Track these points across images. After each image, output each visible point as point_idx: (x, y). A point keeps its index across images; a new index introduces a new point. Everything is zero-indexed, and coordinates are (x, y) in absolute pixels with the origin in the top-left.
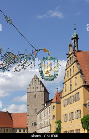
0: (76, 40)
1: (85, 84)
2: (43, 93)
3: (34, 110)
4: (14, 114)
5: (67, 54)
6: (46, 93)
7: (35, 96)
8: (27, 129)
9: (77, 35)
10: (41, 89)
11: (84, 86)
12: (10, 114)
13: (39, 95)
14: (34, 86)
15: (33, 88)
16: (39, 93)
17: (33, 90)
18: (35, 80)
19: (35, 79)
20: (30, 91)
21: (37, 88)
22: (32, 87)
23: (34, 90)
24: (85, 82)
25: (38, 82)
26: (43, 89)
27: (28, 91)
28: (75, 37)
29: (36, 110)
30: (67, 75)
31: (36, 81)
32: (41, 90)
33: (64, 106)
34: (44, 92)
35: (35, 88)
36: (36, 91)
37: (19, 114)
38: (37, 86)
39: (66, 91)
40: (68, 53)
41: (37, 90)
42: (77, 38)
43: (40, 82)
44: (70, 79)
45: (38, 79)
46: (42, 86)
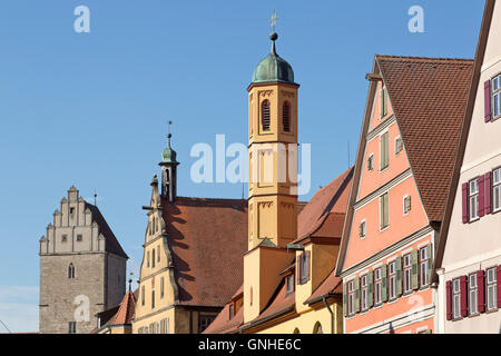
0: (170, 169)
1: (180, 303)
2: (99, 260)
3: (67, 325)
5: (144, 208)
6: (114, 258)
7: (71, 271)
9: (173, 155)
10: (95, 242)
11: (176, 307)
13: (86, 268)
14: (68, 232)
15: (64, 238)
16: (85, 258)
17: (62, 247)
18: (72, 209)
19: (71, 206)
20: (51, 251)
21: (80, 238)
22: (60, 232)
23: (67, 248)
25: (81, 215)
26: (103, 242)
27: (44, 251)
28: (169, 160)
30: (146, 261)
31: (75, 211)
32: (95, 249)
34: (107, 255)
35: (69, 238)
36: (77, 250)
38: (78, 231)
39: (143, 304)
40: (148, 205)
41: (79, 247)
42: (174, 165)
43: (89, 217)
44: (153, 276)
45: (82, 205)
46: (96, 230)
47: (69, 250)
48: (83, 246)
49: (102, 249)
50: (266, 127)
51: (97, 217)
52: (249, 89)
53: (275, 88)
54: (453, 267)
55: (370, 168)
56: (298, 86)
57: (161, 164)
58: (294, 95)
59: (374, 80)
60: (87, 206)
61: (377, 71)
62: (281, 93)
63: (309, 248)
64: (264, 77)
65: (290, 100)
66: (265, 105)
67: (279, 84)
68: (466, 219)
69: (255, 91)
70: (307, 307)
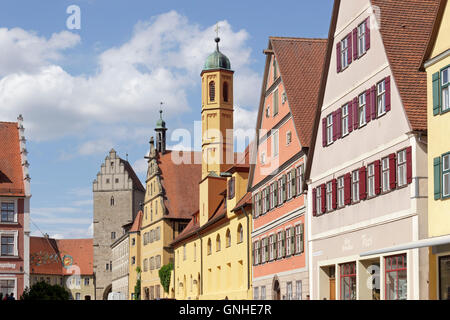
0: (161, 133)
1: (166, 216)
2: (129, 194)
3: (110, 234)
4: (64, 240)
5: (146, 158)
6: (137, 194)
7: (112, 201)
8: (95, 278)
9: (163, 124)
10: (126, 183)
11: (164, 219)
12: (53, 242)
13: (121, 199)
14: (110, 177)
15: (108, 181)
16: (120, 193)
17: (106, 187)
18: (112, 163)
19: (112, 161)
20: (100, 189)
21: (117, 181)
22: (105, 177)
23: (109, 187)
24: (167, 212)
25: (118, 166)
26: (131, 183)
27: (95, 189)
28: (160, 127)
29: (113, 234)
30: (147, 192)
31: (114, 164)
32: (126, 187)
33: (145, 244)
34: (133, 191)
35: (111, 181)
36: (115, 188)
37: (76, 241)
38: (116, 177)
39: (146, 218)
40: (148, 156)
41: (116, 186)
42: (164, 130)
43: (123, 167)
44: (151, 200)
45: (118, 161)
46: (127, 176)
47: (110, 188)
48: (119, 186)
49: (131, 187)
50: (212, 99)
51: (128, 168)
52: (202, 75)
53: (218, 73)
54: (317, 178)
55: (267, 116)
56: (233, 72)
57: (156, 130)
58: (231, 78)
59: (269, 54)
60: (121, 161)
61: (270, 47)
62: (222, 76)
63: (235, 175)
64: (211, 66)
65: (228, 81)
66: (212, 83)
67: (220, 70)
68: (325, 144)
69: (205, 75)
70: (233, 214)
